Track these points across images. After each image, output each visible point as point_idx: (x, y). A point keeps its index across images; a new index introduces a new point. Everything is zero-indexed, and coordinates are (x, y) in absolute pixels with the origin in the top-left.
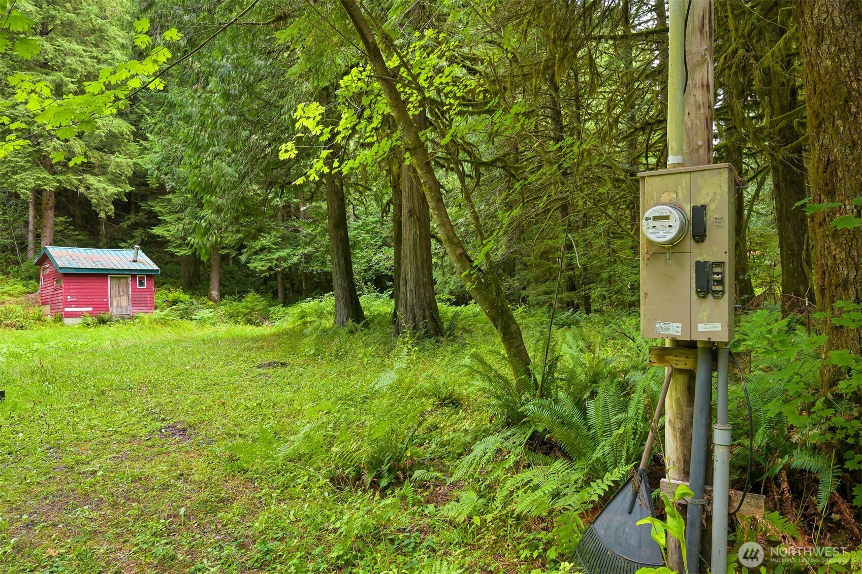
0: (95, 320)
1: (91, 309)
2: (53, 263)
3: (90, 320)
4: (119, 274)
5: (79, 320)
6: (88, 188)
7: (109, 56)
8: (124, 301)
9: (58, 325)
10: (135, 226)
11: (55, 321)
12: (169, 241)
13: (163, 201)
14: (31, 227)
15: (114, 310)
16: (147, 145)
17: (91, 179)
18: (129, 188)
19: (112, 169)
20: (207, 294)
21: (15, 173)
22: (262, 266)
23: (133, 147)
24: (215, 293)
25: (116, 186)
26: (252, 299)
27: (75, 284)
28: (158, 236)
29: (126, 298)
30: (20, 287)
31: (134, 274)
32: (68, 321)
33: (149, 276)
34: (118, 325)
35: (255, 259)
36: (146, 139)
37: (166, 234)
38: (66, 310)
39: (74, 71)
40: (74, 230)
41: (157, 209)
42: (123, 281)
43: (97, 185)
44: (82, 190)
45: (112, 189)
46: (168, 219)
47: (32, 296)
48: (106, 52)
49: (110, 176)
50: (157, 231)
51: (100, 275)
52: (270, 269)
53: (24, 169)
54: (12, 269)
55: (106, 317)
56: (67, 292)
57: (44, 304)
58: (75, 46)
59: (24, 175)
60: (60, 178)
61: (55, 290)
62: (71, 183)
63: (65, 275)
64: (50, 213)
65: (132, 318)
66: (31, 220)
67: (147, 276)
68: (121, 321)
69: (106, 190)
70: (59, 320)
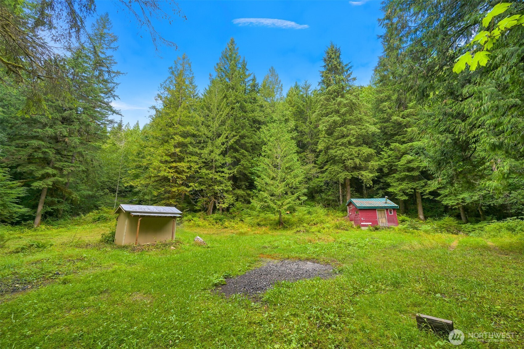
0: (374, 229)
1: (371, 223)
2: (354, 205)
3: (371, 228)
4: (381, 209)
5: (367, 228)
6: (362, 176)
7: (365, 126)
8: (384, 220)
9: (359, 229)
10: (378, 189)
11: (358, 228)
12: (397, 194)
13: (391, 177)
14: (341, 193)
15: (380, 224)
16: (381, 156)
17: (363, 173)
18: (377, 174)
19: (370, 167)
20: (417, 217)
21: (338, 174)
22: (453, 203)
23: (376, 158)
24: (421, 217)
25: (372, 174)
26: (448, 220)
27: (364, 213)
28: (391, 192)
29: (385, 219)
30: (341, 214)
31: (387, 209)
32: (363, 228)
33: (394, 209)
34: (383, 231)
35: (446, 200)
36: (381, 154)
37: (395, 191)
38: (362, 223)
39: (354, 135)
40: (356, 193)
41: (389, 181)
42: (383, 212)
43: (365, 174)
44: (360, 177)
45: (371, 175)
46: (394, 184)
47: (345, 217)
48: (363, 125)
49: (369, 170)
50: (390, 190)
51: (373, 210)
52: (458, 204)
53: (341, 172)
54: (337, 208)
55: (378, 227)
56: (361, 216)
57: (351, 220)
58: (353, 127)
59: (341, 174)
60: (352, 173)
61: (356, 215)
62: (356, 175)
63: (360, 209)
64: (349, 187)
65: (389, 228)
66: (340, 191)
67: (393, 209)
68: (385, 229)
69: (369, 176)
70: (359, 227)
